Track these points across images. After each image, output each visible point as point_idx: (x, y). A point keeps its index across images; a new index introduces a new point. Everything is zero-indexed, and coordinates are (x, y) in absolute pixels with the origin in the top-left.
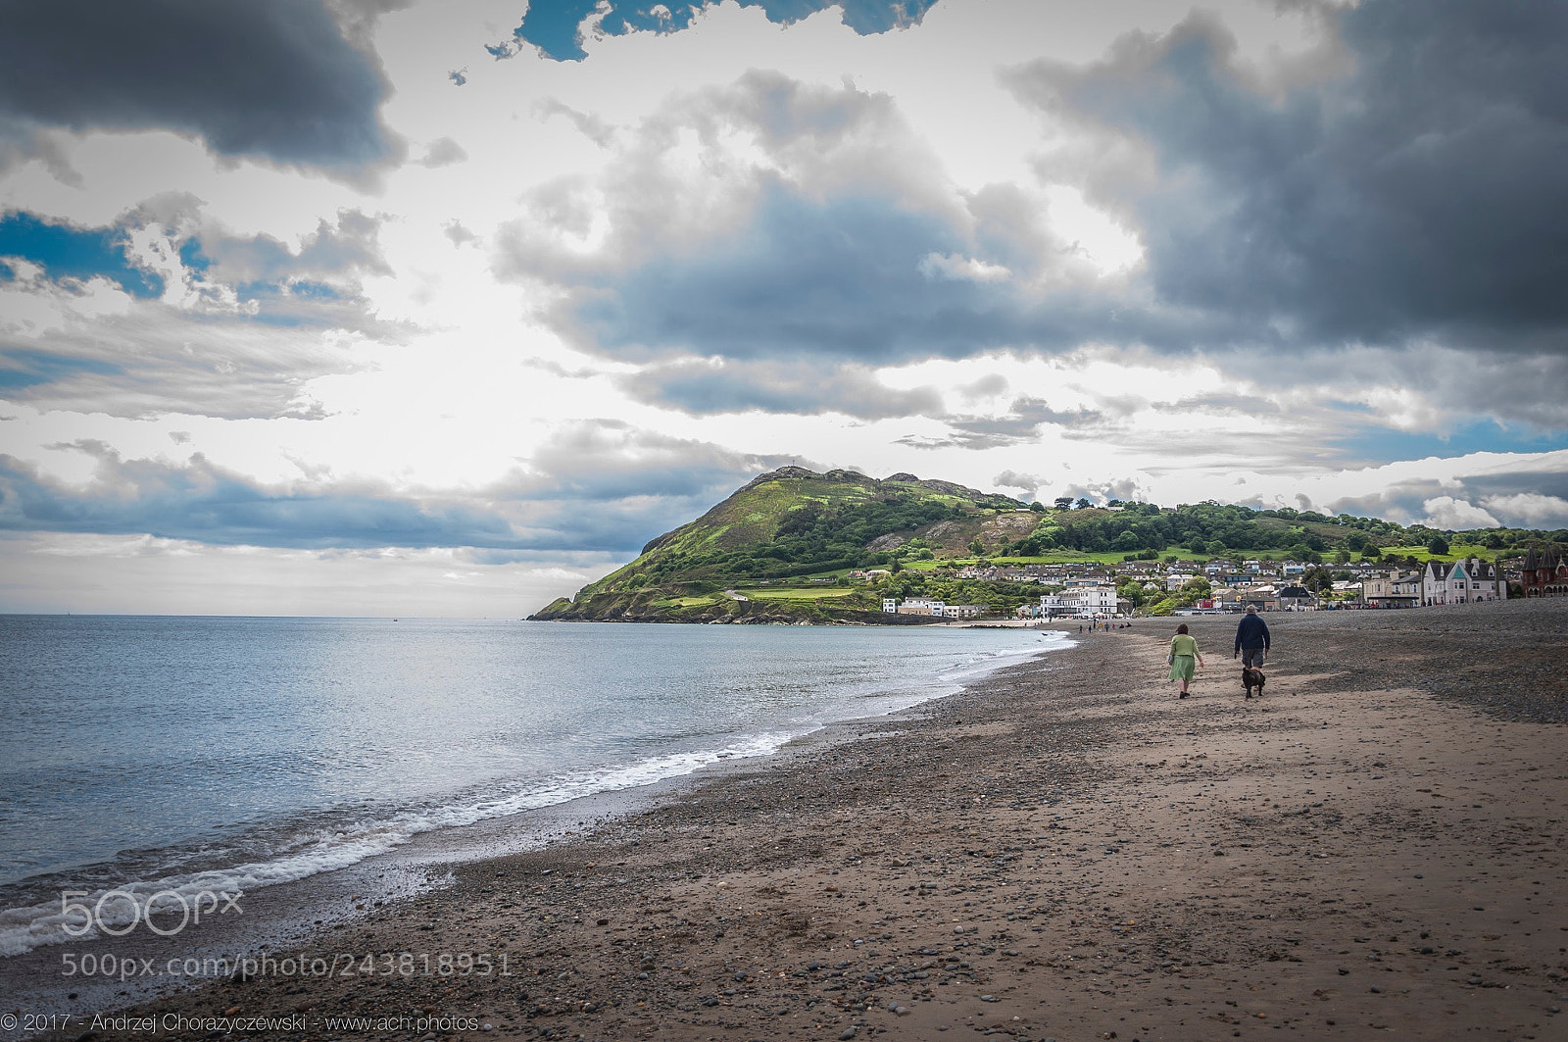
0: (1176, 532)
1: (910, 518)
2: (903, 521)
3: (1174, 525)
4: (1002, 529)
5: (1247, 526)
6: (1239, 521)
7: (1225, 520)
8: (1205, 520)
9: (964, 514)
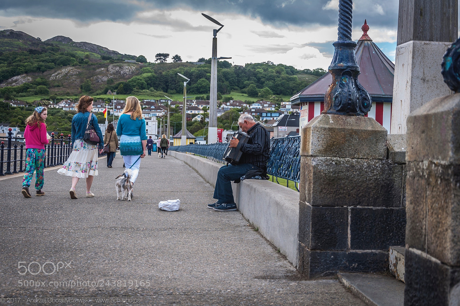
0: (239, 81)
1: (41, 63)
3: (238, 76)
4: (111, 75)
5: (290, 78)
6: (284, 75)
7: (274, 74)
8: (261, 73)
9: (86, 63)
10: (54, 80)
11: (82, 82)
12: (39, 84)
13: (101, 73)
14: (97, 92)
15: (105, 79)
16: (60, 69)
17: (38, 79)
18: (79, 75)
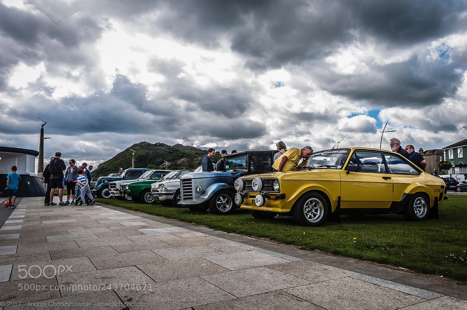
1: (174, 157)
2: (172, 158)
4: (199, 161)
9: (190, 156)
10: (179, 164)
11: (189, 164)
12: (174, 165)
13: (195, 160)
14: (195, 168)
15: (197, 162)
16: (181, 159)
17: (173, 164)
18: (188, 161)
